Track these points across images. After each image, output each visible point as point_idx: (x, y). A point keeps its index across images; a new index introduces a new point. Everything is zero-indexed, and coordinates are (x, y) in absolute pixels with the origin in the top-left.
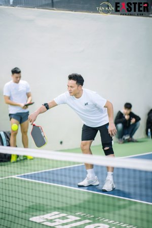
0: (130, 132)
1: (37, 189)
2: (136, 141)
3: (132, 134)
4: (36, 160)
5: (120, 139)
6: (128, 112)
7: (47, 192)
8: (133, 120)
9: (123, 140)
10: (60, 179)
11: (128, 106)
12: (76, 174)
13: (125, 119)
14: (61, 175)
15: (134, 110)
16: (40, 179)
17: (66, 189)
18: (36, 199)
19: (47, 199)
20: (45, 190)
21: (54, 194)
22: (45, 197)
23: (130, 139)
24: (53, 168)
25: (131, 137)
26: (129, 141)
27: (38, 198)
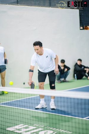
0: (64, 76)
1: (10, 111)
2: (68, 82)
3: (65, 78)
4: (9, 94)
5: (59, 81)
6: (63, 65)
7: (16, 112)
8: (66, 70)
9: (60, 81)
10: (23, 104)
11: (63, 61)
12: (33, 101)
13: (61, 69)
14: (27, 103)
15: (66, 64)
16: (12, 105)
17: (27, 111)
18: (10, 117)
19: (16, 116)
20: (15, 111)
21: (20, 113)
22: (15, 115)
23: (64, 80)
24: (22, 98)
25: (65, 79)
26: (64, 81)
27: (11, 116)
